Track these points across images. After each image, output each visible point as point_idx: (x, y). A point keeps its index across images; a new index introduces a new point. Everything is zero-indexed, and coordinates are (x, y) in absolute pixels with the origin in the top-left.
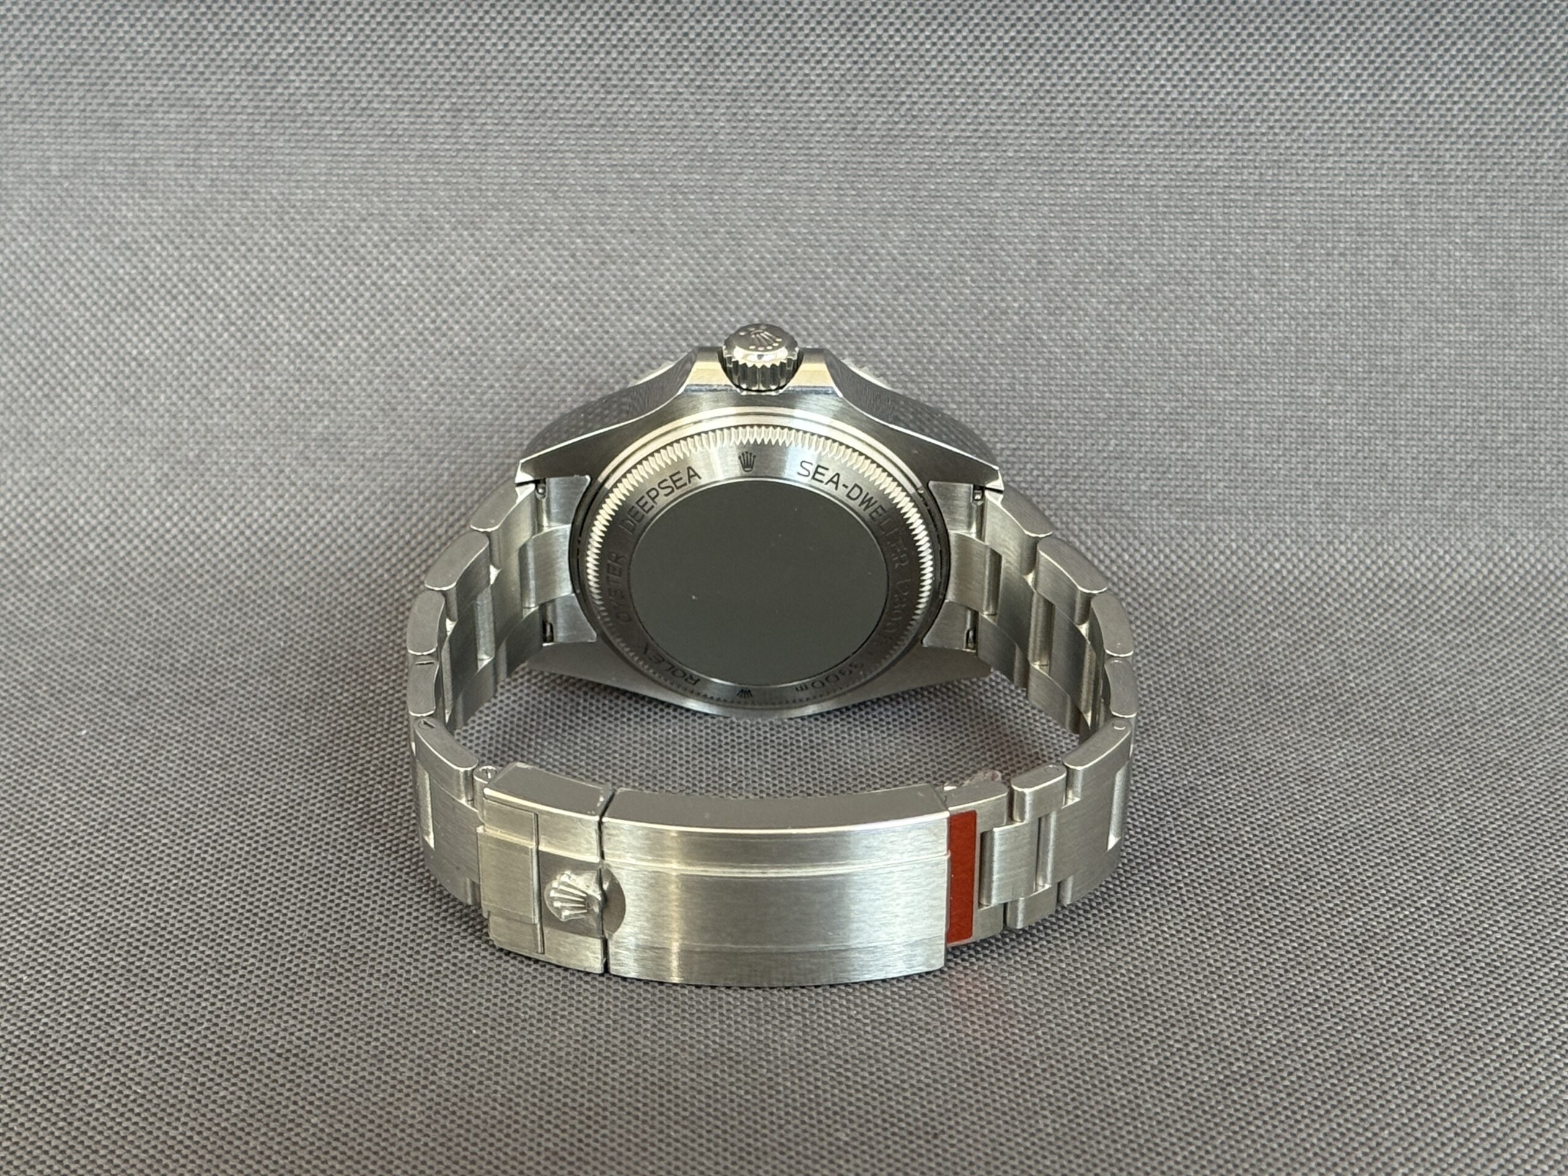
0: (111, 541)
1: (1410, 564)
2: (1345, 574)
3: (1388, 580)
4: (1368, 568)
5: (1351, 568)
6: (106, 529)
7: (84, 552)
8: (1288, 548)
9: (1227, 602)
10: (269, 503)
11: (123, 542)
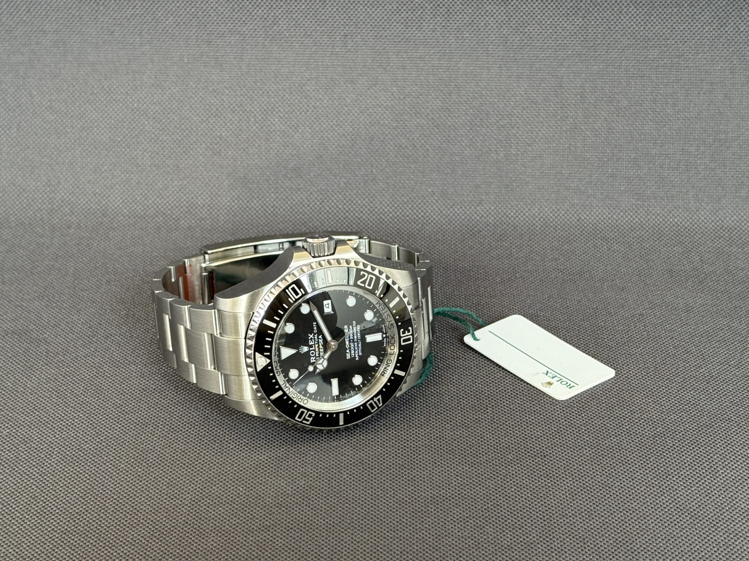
0: (211, 210)
1: (730, 219)
2: (703, 223)
3: (721, 226)
4: (713, 221)
5: (706, 221)
6: (209, 206)
7: (201, 215)
8: (680, 213)
9: (655, 235)
10: (273, 195)
11: (216, 211)
